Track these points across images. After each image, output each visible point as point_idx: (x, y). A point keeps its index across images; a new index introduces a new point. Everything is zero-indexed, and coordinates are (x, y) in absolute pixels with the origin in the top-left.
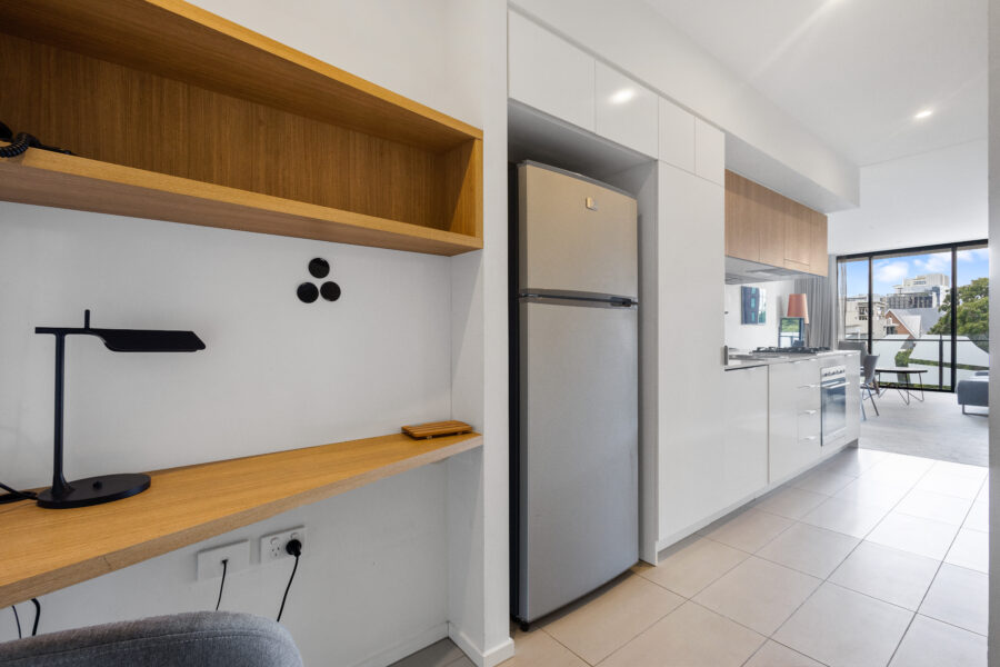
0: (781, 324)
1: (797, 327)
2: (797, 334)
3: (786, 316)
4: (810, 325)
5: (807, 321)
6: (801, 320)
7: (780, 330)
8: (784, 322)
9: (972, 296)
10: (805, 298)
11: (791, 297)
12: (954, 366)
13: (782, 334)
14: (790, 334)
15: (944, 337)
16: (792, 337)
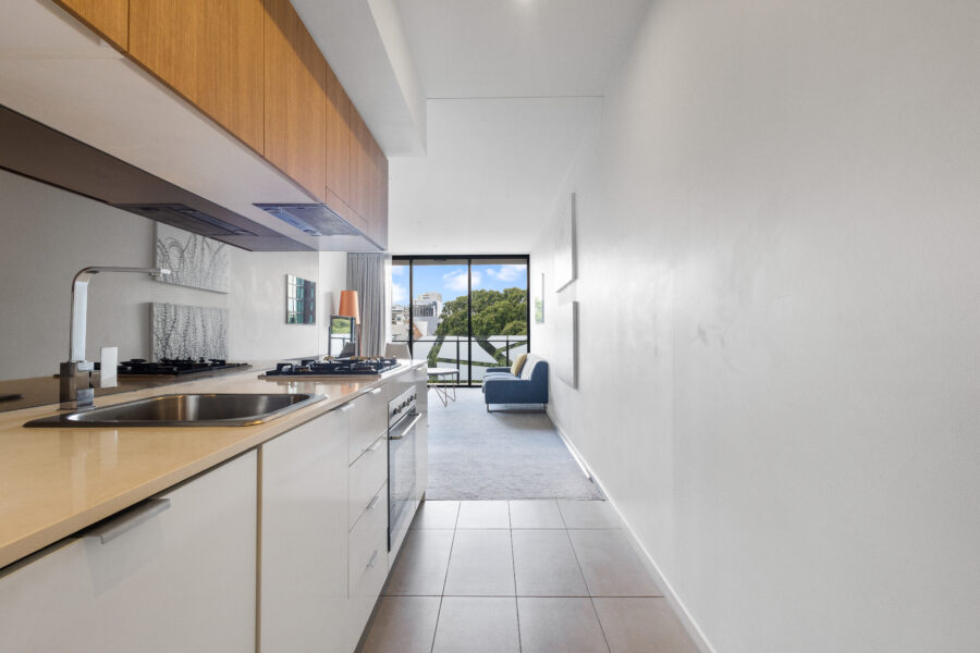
0: (332, 324)
1: (348, 329)
2: (348, 336)
3: (337, 314)
4: (361, 326)
5: (358, 322)
6: (352, 320)
7: (331, 331)
8: (334, 322)
9: (456, 309)
10: (356, 294)
11: (343, 293)
12: (470, 363)
13: (333, 336)
14: (342, 336)
15: (461, 338)
16: (344, 339)
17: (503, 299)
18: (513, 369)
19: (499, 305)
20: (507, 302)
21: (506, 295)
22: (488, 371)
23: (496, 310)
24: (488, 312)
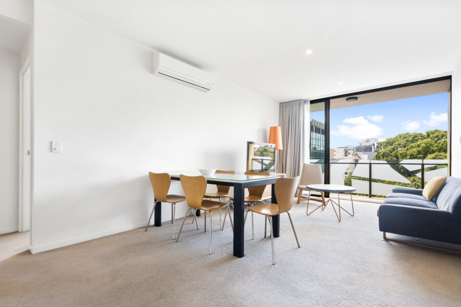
17: (424, 138)
18: (426, 191)
19: (422, 143)
20: (429, 140)
21: (428, 136)
22: (395, 191)
23: (419, 146)
24: (412, 147)
